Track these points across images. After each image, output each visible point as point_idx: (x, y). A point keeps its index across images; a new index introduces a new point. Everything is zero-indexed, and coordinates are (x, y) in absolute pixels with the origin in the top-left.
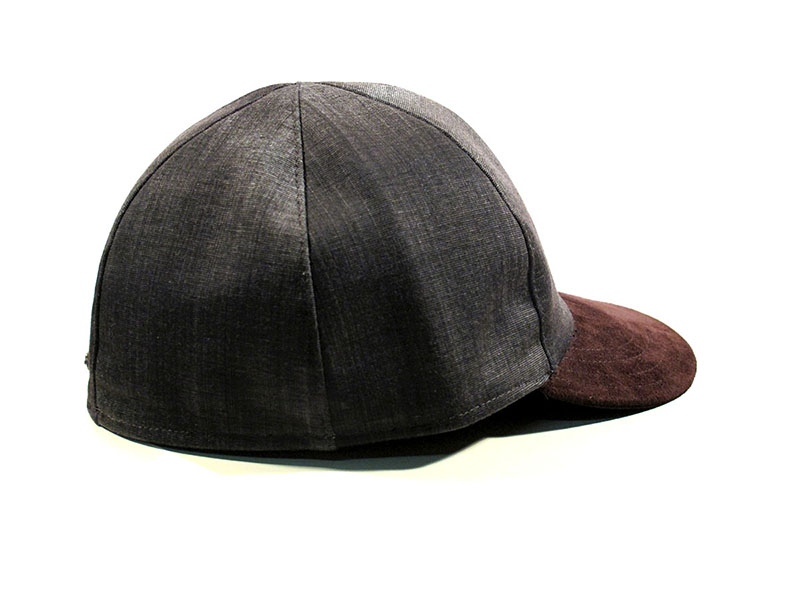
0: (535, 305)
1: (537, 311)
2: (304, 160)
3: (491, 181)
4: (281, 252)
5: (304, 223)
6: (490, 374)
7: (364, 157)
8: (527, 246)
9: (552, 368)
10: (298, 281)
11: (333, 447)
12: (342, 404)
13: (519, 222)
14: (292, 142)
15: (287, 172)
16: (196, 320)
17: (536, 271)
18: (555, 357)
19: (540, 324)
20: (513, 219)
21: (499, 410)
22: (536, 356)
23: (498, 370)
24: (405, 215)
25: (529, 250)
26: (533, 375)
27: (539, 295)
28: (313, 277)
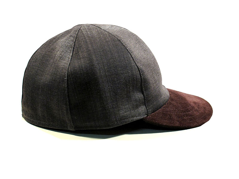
0: (143, 94)
1: (144, 95)
2: (74, 46)
3: (131, 55)
4: (60, 72)
5: (68, 65)
6: (122, 113)
7: (90, 46)
8: (140, 75)
9: (148, 113)
10: (63, 81)
11: (74, 130)
12: (75, 117)
13: (138, 68)
14: (73, 41)
15: (69, 49)
16: (40, 90)
17: (144, 83)
18: (150, 110)
19: (145, 99)
20: (136, 66)
21: (124, 124)
22: (142, 109)
23: (126, 112)
24: (98, 64)
25: (141, 76)
26: (139, 115)
27: (145, 90)
28: (67, 80)
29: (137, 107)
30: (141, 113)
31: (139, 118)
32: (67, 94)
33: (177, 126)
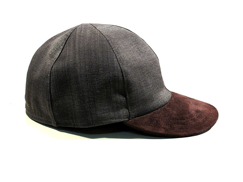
0: (125, 96)
1: (126, 98)
2: (65, 44)
4: (46, 69)
5: (54, 62)
6: (100, 114)
9: (130, 117)
10: (47, 77)
11: (56, 126)
13: (121, 69)
14: (65, 39)
15: (60, 47)
17: (127, 85)
18: (134, 114)
19: (127, 102)
20: (119, 68)
21: (101, 125)
22: (124, 112)
23: (104, 113)
24: (80, 62)
25: (123, 78)
26: (119, 117)
27: (128, 93)
28: (50, 76)
29: (118, 109)
30: (122, 115)
31: (118, 120)
32: (49, 90)
33: (161, 134)
